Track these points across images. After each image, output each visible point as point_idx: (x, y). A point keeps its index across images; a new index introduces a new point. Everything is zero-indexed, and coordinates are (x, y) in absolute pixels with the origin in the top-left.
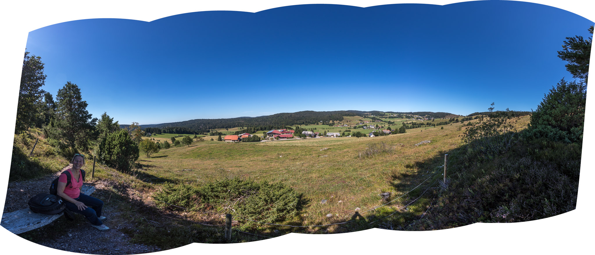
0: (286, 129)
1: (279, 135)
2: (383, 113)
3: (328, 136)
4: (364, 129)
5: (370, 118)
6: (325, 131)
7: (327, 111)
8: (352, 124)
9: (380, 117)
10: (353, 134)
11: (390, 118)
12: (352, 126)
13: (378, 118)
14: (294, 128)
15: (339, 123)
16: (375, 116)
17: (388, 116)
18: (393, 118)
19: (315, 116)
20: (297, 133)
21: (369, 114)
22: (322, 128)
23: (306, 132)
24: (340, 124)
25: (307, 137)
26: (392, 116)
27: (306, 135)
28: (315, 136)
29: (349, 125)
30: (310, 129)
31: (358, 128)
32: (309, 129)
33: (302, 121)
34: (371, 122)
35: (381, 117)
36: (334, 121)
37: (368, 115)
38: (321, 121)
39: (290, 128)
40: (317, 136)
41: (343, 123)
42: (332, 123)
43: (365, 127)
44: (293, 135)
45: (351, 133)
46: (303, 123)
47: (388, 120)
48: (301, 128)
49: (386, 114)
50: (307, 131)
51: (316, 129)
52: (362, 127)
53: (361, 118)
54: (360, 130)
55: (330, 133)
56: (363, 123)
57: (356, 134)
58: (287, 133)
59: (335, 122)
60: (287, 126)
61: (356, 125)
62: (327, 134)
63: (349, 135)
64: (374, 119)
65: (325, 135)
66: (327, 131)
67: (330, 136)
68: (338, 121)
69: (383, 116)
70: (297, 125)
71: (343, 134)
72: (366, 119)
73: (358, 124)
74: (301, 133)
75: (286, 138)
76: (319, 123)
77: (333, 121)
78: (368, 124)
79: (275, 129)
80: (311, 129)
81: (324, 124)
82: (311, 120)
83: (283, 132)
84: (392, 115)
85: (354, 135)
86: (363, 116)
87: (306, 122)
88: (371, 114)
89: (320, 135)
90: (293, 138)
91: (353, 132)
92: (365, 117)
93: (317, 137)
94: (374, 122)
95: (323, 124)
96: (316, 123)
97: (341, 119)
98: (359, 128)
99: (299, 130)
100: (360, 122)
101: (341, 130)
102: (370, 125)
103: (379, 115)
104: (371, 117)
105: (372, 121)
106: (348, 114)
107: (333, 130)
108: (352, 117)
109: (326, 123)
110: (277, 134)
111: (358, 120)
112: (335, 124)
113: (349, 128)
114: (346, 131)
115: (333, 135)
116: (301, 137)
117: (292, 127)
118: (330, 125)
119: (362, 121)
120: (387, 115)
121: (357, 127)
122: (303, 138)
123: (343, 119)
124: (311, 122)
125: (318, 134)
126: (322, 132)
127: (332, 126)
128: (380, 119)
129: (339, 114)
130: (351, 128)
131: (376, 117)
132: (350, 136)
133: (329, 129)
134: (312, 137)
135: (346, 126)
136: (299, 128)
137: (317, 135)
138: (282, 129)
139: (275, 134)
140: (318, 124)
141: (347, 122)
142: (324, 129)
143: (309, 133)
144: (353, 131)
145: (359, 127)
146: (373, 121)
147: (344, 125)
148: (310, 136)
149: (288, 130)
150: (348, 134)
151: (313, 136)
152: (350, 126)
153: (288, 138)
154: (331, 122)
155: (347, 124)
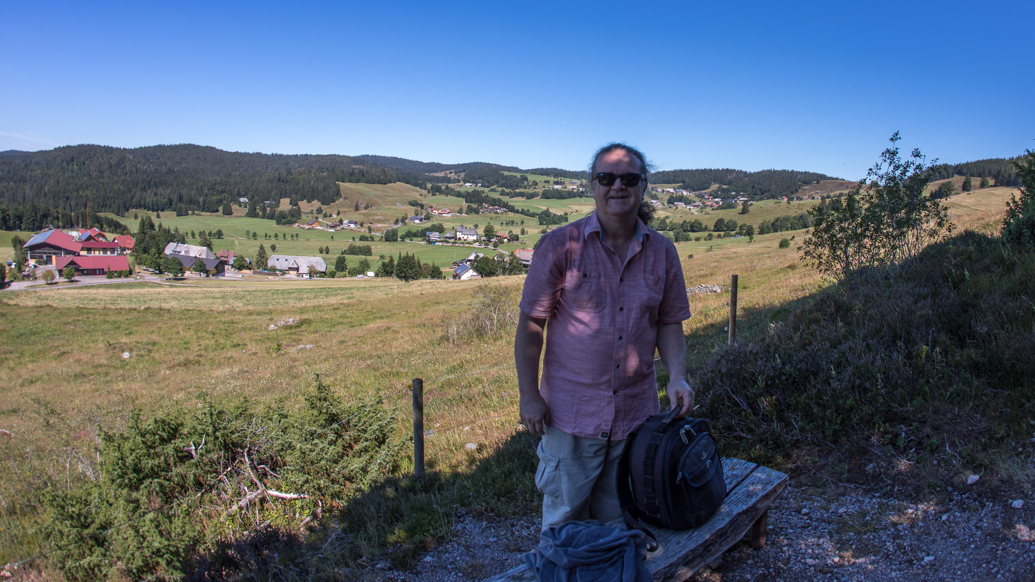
0: (101, 228)
1: (77, 260)
2: (518, 175)
3: (273, 271)
4: (430, 242)
5: (459, 195)
6: (262, 247)
7: (269, 153)
8: (379, 221)
9: (503, 193)
10: (384, 264)
11: (547, 195)
12: (378, 230)
13: (496, 196)
14: (133, 225)
15: (319, 211)
16: (479, 187)
17: (540, 190)
18: (560, 196)
19: (218, 175)
20: (145, 251)
21: (453, 176)
22: (248, 232)
23: (182, 249)
24: (325, 216)
25: (187, 274)
26: (556, 187)
27: (181, 264)
28: (220, 268)
29: (362, 225)
30: (197, 236)
31: (403, 238)
32: (193, 235)
33: (165, 193)
34: (460, 212)
35: (507, 191)
36: (300, 203)
37: (449, 180)
38: (242, 200)
39: (117, 227)
40: (226, 267)
41: (339, 214)
42: (290, 211)
43: (434, 236)
44: (131, 259)
45: (374, 260)
46: (169, 205)
47: (541, 206)
48: (160, 226)
49: (531, 178)
50: (184, 242)
51: (219, 234)
52: (423, 234)
53: (416, 193)
54: (415, 248)
55: (282, 257)
56: (428, 218)
57: (399, 265)
58: (105, 250)
59: (304, 205)
60: (102, 215)
61: (396, 227)
62: (270, 263)
63: (364, 268)
64: (475, 201)
65: (261, 264)
66: (267, 245)
67: (283, 272)
68: (316, 204)
69: (517, 187)
70: (143, 213)
71: (341, 265)
72: (439, 197)
73: (403, 220)
74: (160, 251)
75: (102, 272)
76: (235, 207)
77: (294, 203)
78: (448, 221)
79: (58, 227)
80: (202, 234)
81: (255, 215)
82: (200, 191)
83: (89, 244)
84: (557, 183)
85: (386, 270)
86: (429, 186)
87: (181, 199)
88: (462, 175)
89: (241, 265)
90: (131, 273)
91: (382, 257)
92: (436, 190)
93: (230, 273)
94: (476, 212)
95: (252, 214)
96: (221, 209)
97: (329, 196)
98: (407, 240)
99: (153, 237)
100: (411, 211)
101: (331, 245)
102: (457, 225)
103: (497, 183)
104: (462, 190)
105: (465, 209)
106: (362, 174)
107: (292, 243)
108: (377, 186)
109: (264, 210)
110: (68, 252)
111: (403, 203)
112: (303, 217)
113: (363, 238)
114: (353, 251)
115: (297, 269)
116: (161, 272)
117: (123, 221)
118: (284, 219)
119: (422, 206)
120: (535, 183)
121: (400, 234)
122: (171, 276)
123: (338, 194)
124: (201, 199)
125: (231, 262)
126: (250, 252)
127: (291, 223)
128: (505, 199)
129: (321, 169)
130: (372, 239)
131: (486, 190)
132: (371, 274)
133: (276, 236)
134: (207, 272)
135: (352, 226)
136: (152, 226)
137: (226, 263)
138: (84, 226)
139: (58, 249)
140: (228, 212)
141: (357, 208)
142: (255, 235)
143: (192, 254)
144: (382, 250)
145: (410, 235)
146: (470, 210)
147: (341, 222)
148: (200, 266)
149: (110, 236)
150: (362, 263)
151: (211, 267)
152: (370, 229)
153: (110, 275)
154: (285, 205)
155: (357, 217)
